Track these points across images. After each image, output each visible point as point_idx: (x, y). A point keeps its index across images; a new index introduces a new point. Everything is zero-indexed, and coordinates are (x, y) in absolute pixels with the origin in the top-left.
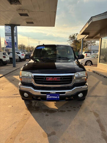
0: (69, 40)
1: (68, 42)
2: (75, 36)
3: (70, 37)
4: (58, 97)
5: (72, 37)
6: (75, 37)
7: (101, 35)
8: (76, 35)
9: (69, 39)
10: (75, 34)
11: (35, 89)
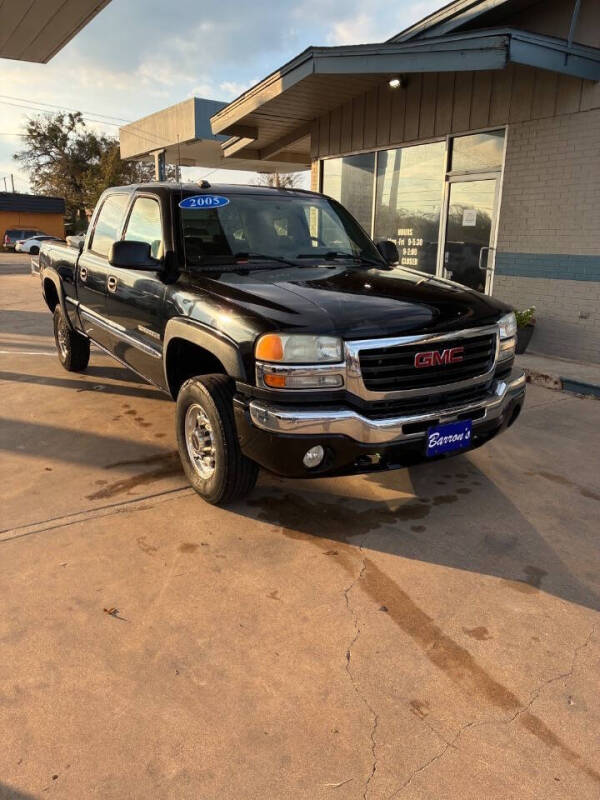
0: (30, 154)
1: (20, 164)
2: (65, 130)
3: (34, 133)
4: (465, 433)
5: (43, 130)
6: (65, 138)
7: (315, 143)
8: (67, 121)
9: (28, 148)
10: (60, 120)
11: (372, 419)
